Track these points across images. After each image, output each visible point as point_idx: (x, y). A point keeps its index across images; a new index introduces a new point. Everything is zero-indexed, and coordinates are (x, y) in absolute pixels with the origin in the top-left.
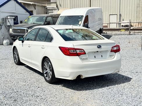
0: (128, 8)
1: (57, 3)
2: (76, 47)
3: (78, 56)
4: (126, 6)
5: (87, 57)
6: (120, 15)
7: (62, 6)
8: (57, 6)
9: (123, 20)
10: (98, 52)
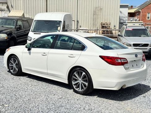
0: (85, 15)
1: (8, 4)
2: (120, 57)
3: (122, 66)
4: (83, 13)
5: (129, 66)
6: (78, 21)
7: (15, 7)
8: (8, 7)
9: (80, 27)
10: (135, 61)
